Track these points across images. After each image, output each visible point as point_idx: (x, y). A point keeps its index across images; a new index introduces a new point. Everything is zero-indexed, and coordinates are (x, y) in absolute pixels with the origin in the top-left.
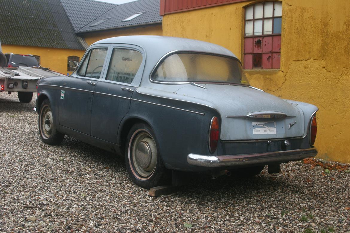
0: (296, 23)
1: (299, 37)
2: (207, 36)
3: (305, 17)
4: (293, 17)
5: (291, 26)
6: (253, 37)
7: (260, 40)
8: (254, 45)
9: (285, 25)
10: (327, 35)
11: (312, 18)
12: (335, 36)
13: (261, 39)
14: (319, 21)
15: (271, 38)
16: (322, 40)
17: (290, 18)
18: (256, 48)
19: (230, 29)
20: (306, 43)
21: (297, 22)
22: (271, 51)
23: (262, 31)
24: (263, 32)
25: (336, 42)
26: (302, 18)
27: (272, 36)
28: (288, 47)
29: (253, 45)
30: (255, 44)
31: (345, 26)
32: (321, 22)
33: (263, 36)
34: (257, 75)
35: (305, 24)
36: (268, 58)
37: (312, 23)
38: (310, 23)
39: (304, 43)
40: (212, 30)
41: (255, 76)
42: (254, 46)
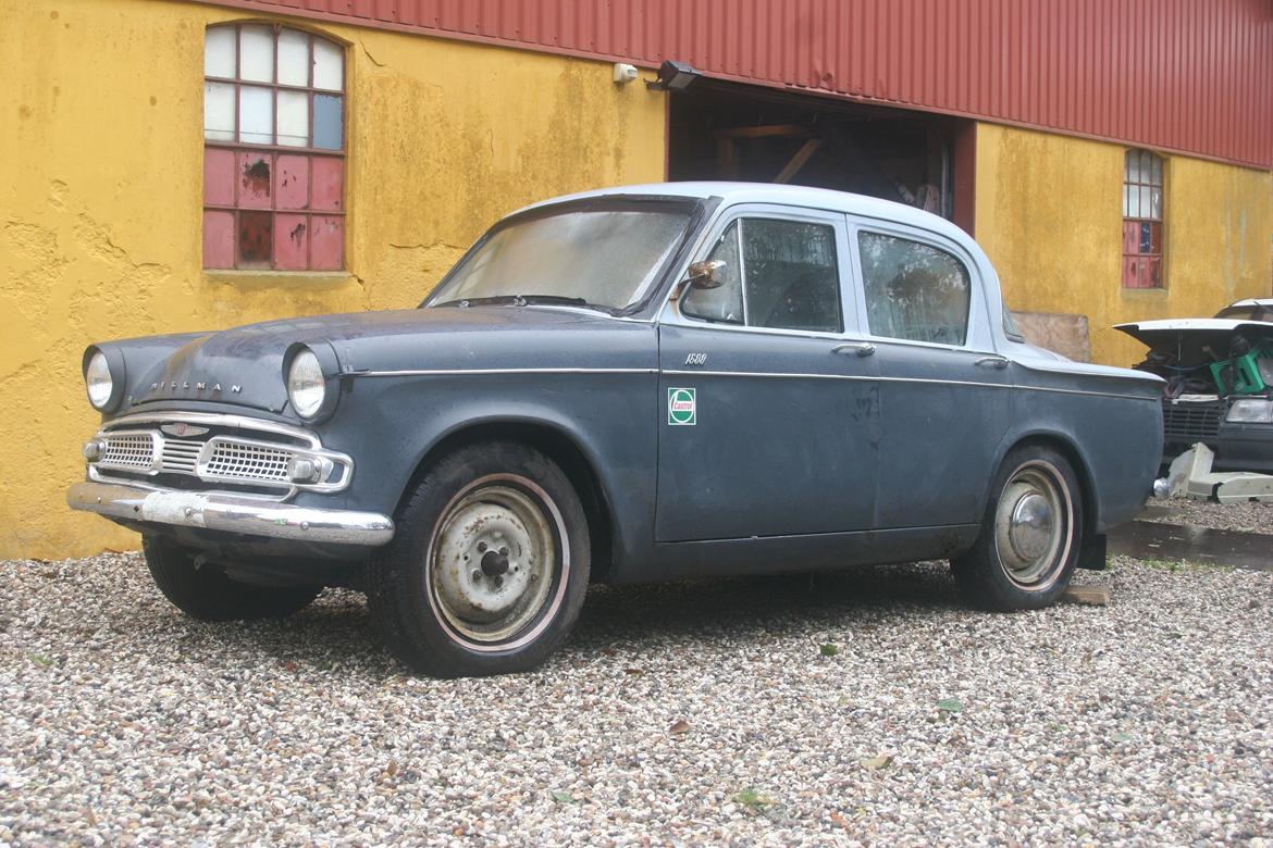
0: (398, 125)
1: (408, 172)
2: (24, 112)
3: (421, 113)
4: (388, 103)
5: (382, 133)
6: (236, 148)
7: (266, 162)
8: (242, 177)
9: (364, 125)
10: (479, 177)
11: (441, 120)
12: (498, 184)
13: (267, 159)
14: (460, 133)
15: (304, 160)
16: (469, 191)
17: (380, 107)
18: (250, 191)
19: (153, 101)
20: (427, 193)
21: (400, 121)
22: (305, 208)
23: (270, 132)
24: (274, 134)
25: (500, 202)
26: (415, 114)
27: (309, 154)
28: (375, 200)
29: (236, 179)
30: (247, 174)
31: (520, 160)
32: (464, 136)
33: (277, 152)
34: (269, 291)
35: (424, 133)
36: (296, 231)
37: (441, 135)
38: (437, 134)
39: (422, 193)
40: (57, 91)
41: (261, 295)
42: (241, 184)
